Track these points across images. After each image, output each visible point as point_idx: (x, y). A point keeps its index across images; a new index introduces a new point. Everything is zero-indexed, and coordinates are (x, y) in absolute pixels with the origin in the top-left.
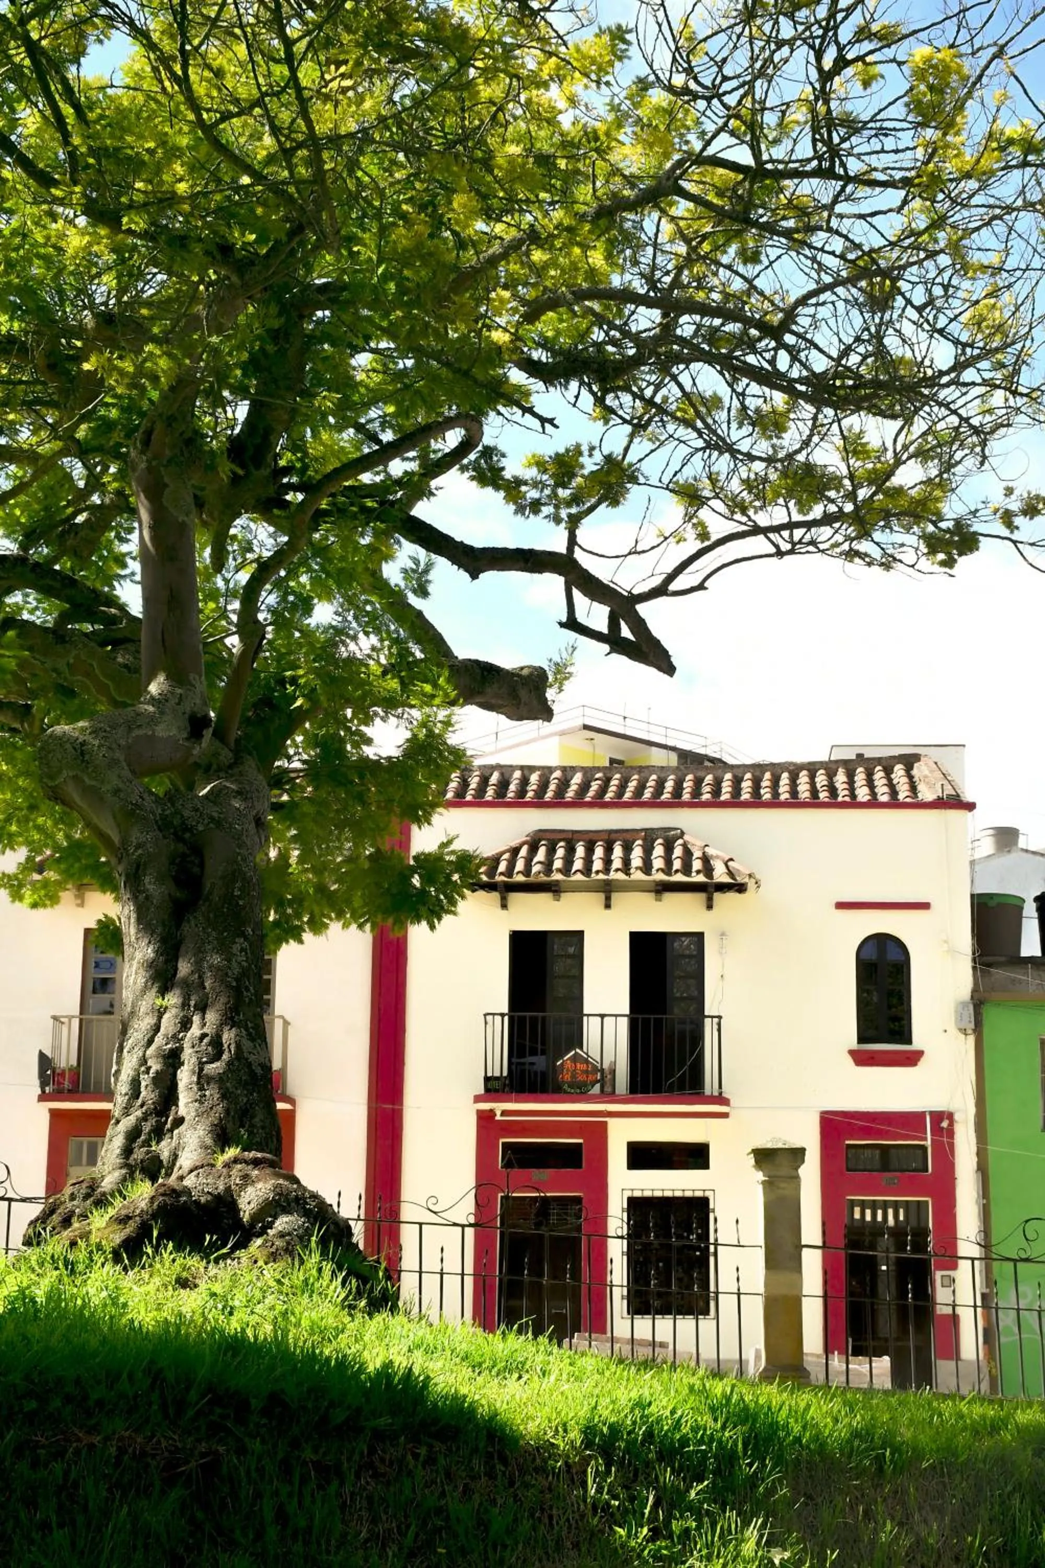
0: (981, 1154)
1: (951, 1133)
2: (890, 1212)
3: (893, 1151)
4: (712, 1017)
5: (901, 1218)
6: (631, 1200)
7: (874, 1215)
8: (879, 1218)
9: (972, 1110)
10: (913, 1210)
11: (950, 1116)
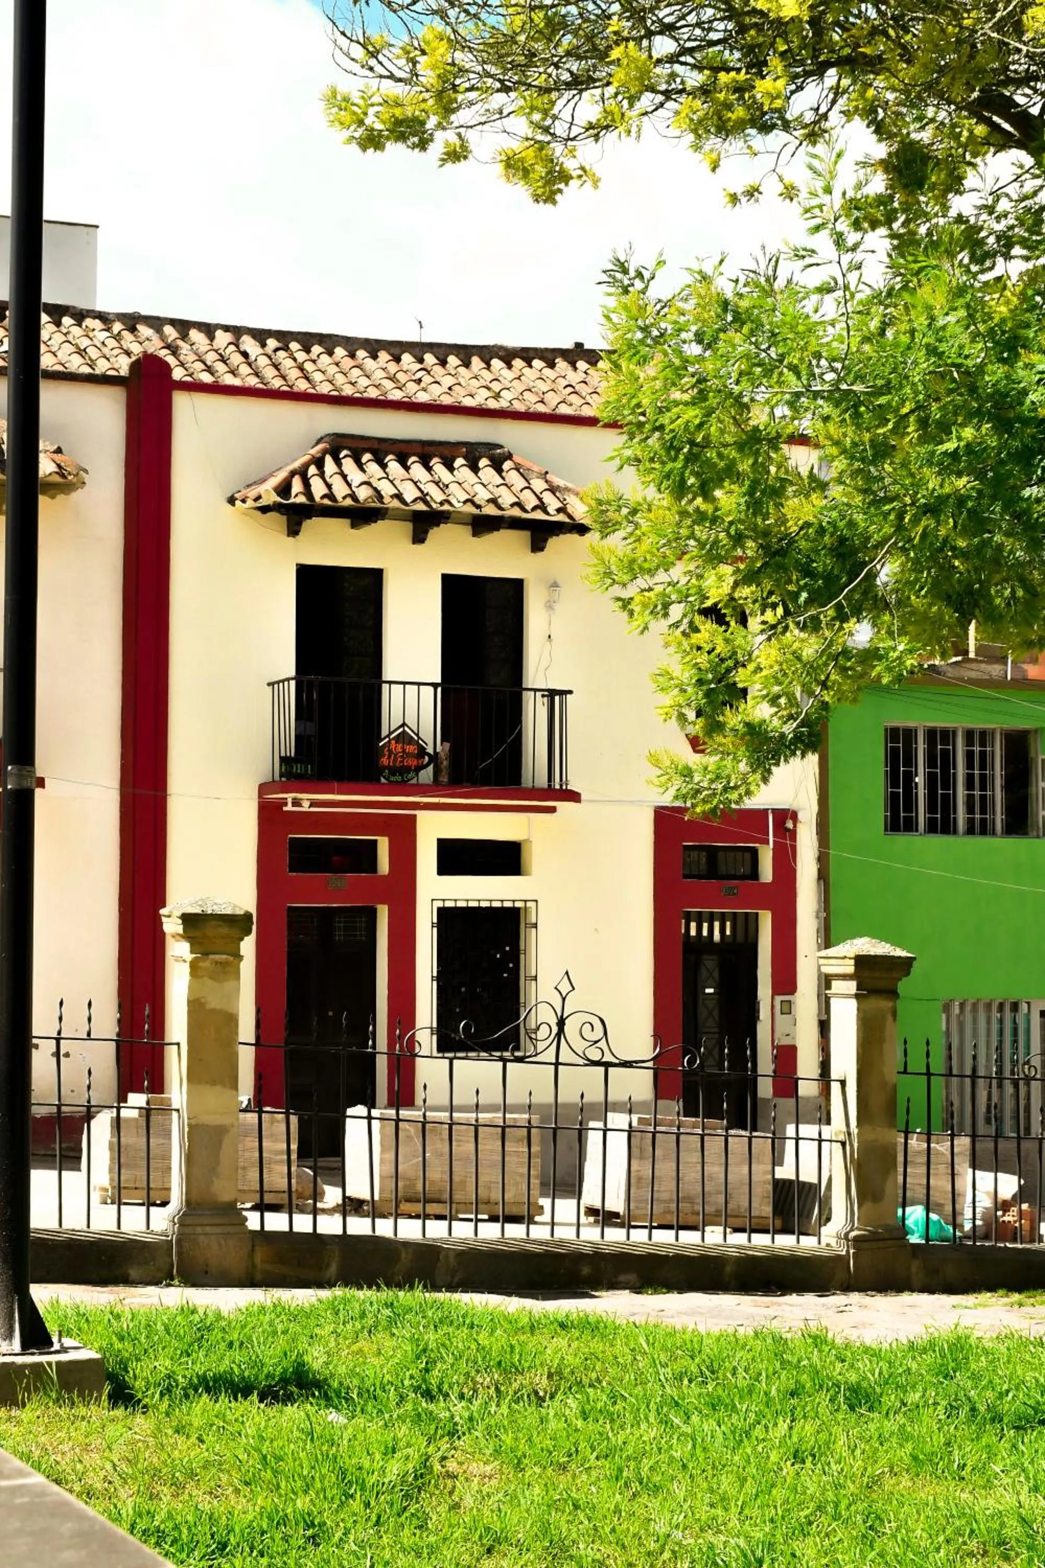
0: (823, 860)
1: (793, 834)
2: (717, 925)
3: (721, 854)
4: (535, 690)
5: (728, 933)
6: (441, 911)
7: (699, 929)
8: (705, 933)
9: (815, 808)
10: (740, 923)
11: (794, 816)
